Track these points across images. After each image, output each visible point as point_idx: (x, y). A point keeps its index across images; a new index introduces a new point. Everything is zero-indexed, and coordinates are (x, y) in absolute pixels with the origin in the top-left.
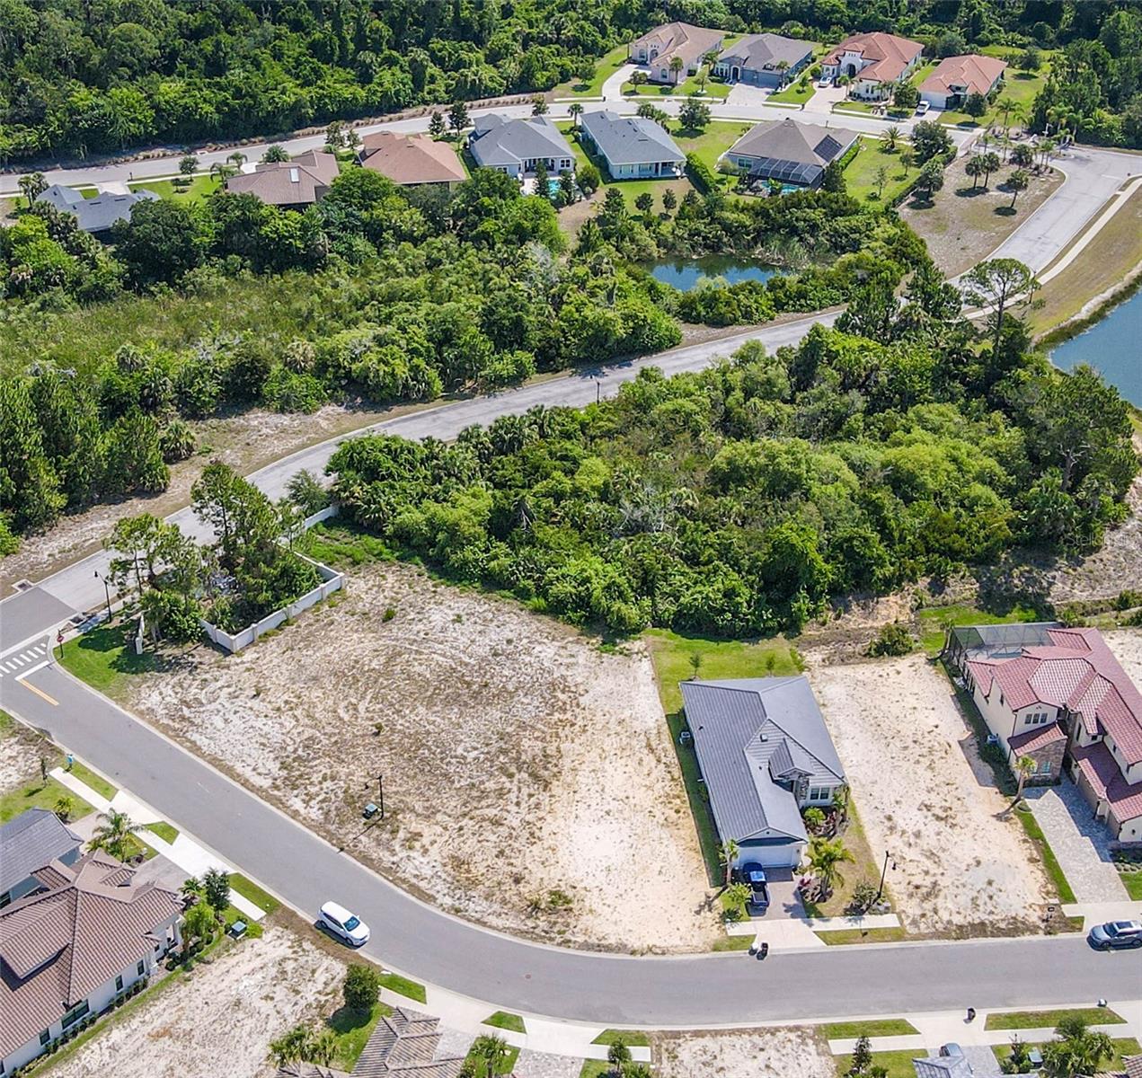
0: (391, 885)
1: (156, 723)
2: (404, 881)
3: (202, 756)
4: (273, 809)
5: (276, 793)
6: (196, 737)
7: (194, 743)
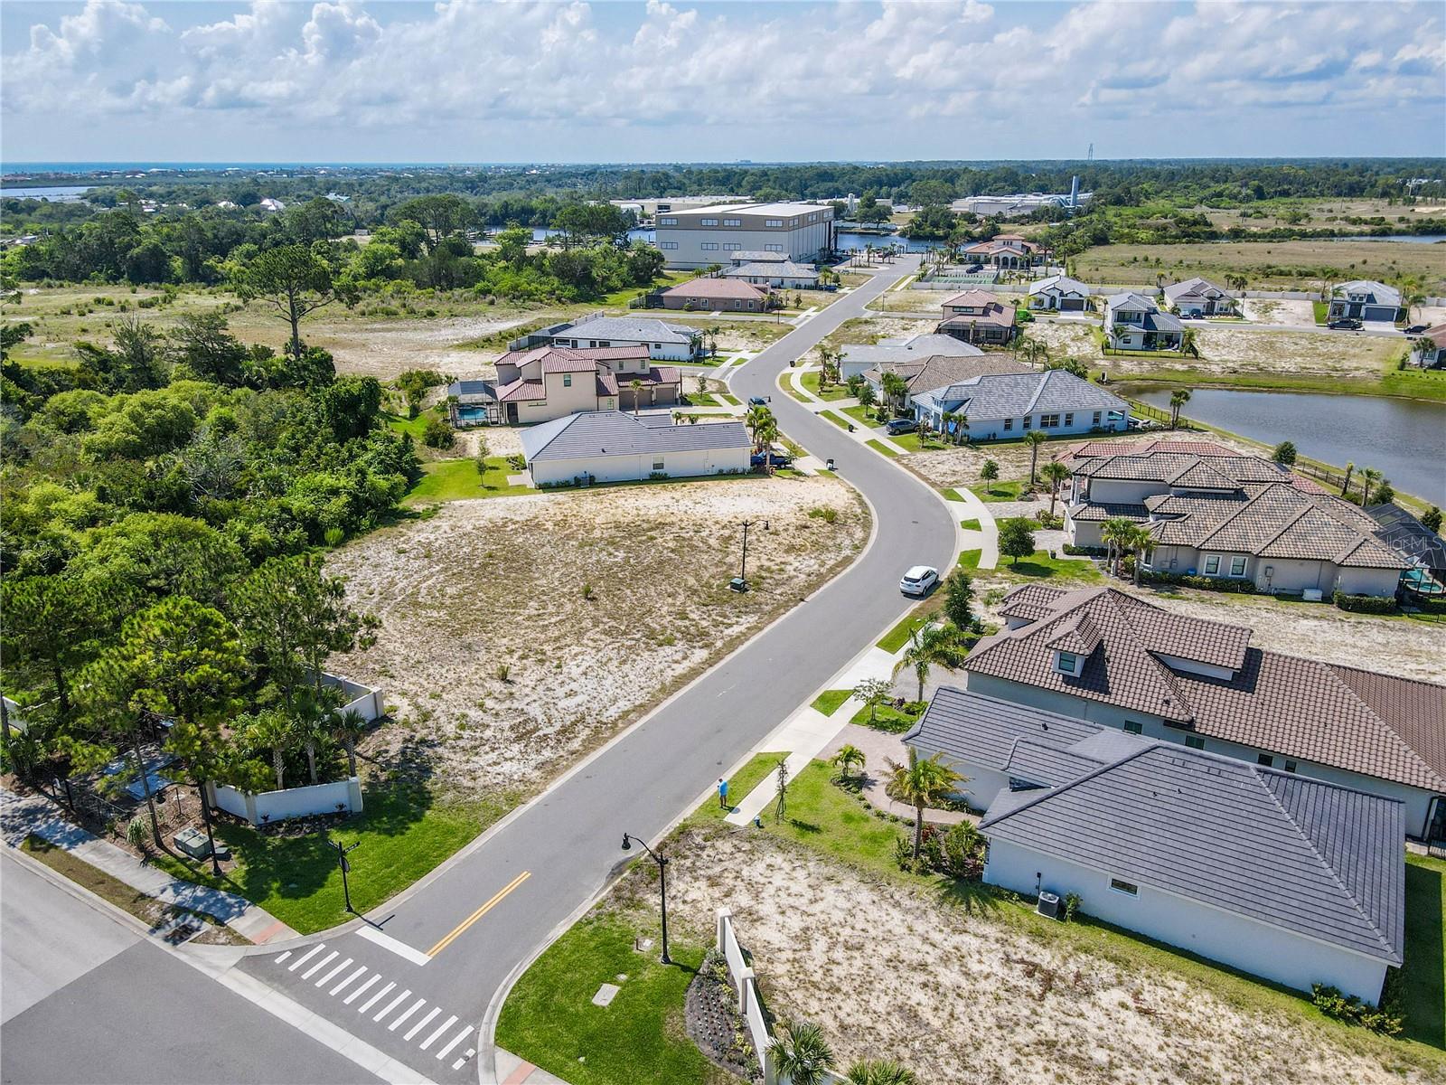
0: (839, 576)
1: (577, 755)
2: (831, 570)
3: (655, 702)
4: (747, 644)
5: (719, 644)
6: (613, 712)
7: (626, 713)
